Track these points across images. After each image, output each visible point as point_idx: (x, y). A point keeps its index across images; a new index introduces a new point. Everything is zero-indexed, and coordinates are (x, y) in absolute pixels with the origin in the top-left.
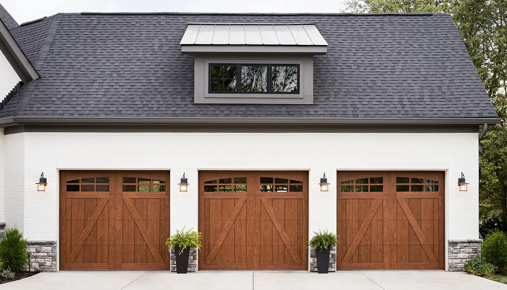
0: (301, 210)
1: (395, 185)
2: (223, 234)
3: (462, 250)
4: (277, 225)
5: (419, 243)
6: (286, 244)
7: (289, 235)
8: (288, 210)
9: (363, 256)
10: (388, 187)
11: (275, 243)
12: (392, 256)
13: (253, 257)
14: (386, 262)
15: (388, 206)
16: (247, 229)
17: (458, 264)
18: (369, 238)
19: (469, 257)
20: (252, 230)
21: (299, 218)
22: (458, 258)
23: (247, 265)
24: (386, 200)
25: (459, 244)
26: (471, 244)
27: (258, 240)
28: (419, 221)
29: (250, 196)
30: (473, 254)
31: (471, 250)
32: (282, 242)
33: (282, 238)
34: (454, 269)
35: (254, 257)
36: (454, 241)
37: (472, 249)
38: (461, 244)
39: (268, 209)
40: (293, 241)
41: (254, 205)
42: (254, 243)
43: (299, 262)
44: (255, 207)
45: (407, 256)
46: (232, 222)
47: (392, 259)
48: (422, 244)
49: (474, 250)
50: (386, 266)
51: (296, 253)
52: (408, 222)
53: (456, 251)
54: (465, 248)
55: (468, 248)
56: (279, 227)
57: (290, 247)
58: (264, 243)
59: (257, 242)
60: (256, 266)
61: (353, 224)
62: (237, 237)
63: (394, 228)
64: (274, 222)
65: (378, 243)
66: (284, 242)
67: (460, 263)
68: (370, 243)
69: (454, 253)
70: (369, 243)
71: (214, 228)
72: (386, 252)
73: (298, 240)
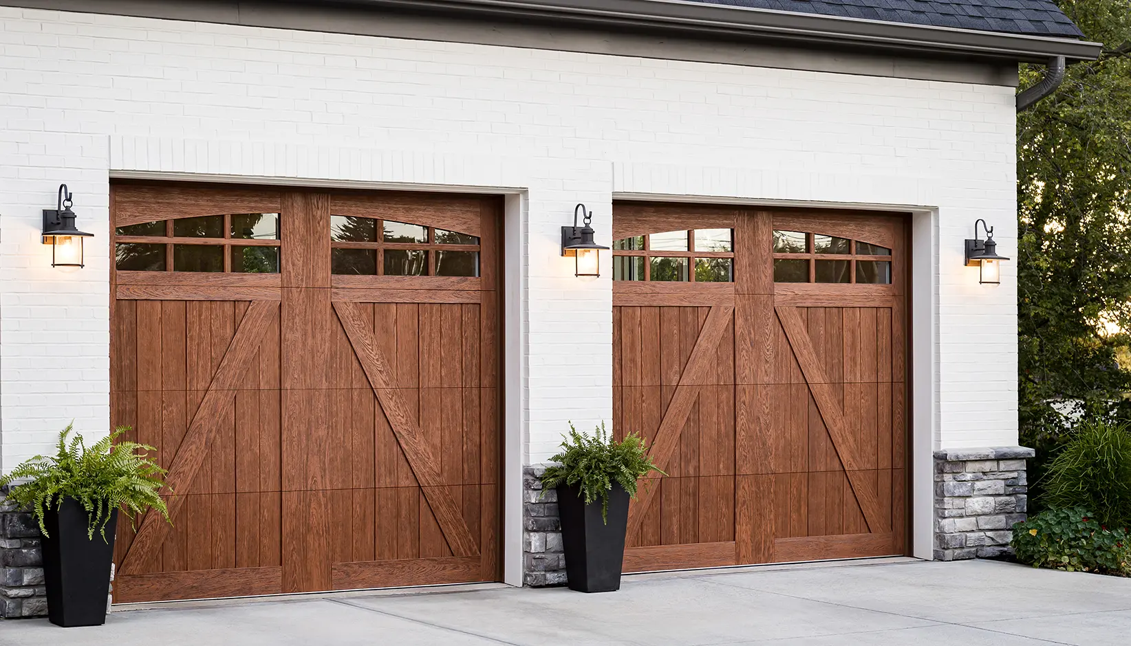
0: (473, 347)
1: (769, 260)
2: (194, 447)
3: (978, 485)
4: (389, 405)
5: (837, 466)
6: (423, 481)
7: (434, 446)
8: (429, 345)
9: (675, 520)
10: (749, 266)
11: (385, 481)
12: (760, 514)
13: (305, 540)
14: (744, 536)
15: (750, 333)
16: (285, 424)
17: (968, 534)
18: (694, 451)
19: (995, 509)
20: (303, 428)
21: (468, 380)
22: (969, 511)
23: (284, 576)
24: (745, 311)
25: (970, 467)
26: (1003, 465)
27: (325, 471)
28: (838, 386)
29: (294, 290)
30: (1008, 498)
31: (1000, 486)
32: (410, 474)
33: (408, 457)
34: (957, 552)
35: (310, 538)
36: (960, 454)
37: (1003, 482)
38: (977, 466)
39: (358, 343)
40: (447, 468)
41: (309, 327)
42: (310, 482)
43: (470, 549)
44: (314, 337)
45: (804, 510)
46: (227, 396)
47: (760, 526)
48: (846, 468)
49: (1008, 486)
50: (743, 552)
51: (459, 515)
52: (806, 390)
53: (963, 490)
54: (985, 477)
55: (992, 477)
56: (398, 415)
57: (437, 492)
58: (344, 481)
59: (319, 480)
60: (316, 573)
61: (643, 401)
62: (247, 457)
63: (766, 411)
64: (381, 395)
65: (719, 471)
66: (419, 476)
67: (973, 531)
68: (695, 469)
69: (959, 497)
70: (692, 472)
71: (154, 424)
72: (745, 502)
73: (465, 466)
